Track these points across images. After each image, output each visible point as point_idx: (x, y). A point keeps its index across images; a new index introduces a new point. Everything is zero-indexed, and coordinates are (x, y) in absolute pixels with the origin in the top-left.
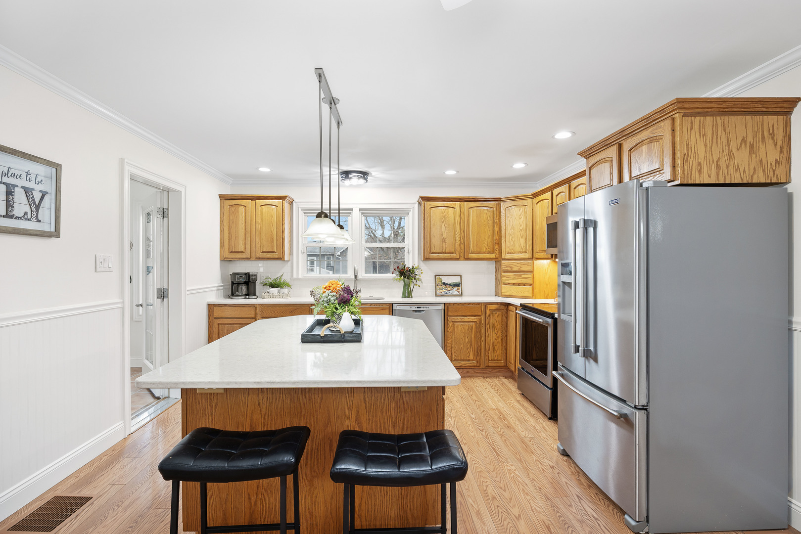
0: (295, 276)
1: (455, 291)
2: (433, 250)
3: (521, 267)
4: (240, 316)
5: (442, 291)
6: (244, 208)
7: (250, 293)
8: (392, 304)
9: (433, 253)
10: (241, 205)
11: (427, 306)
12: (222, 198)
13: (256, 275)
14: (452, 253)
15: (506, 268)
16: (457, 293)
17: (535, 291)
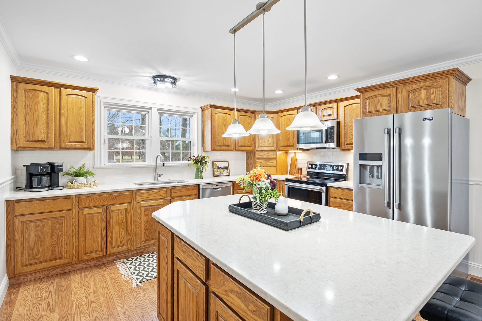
0: (97, 165)
1: (225, 173)
2: (217, 144)
3: (269, 156)
4: (52, 210)
5: (218, 173)
6: (46, 95)
7: (53, 184)
8: (199, 185)
9: (218, 146)
10: (42, 91)
11: (223, 184)
12: (15, 80)
13: (61, 166)
14: (229, 146)
15: (259, 157)
16: (227, 174)
17: (278, 170)
